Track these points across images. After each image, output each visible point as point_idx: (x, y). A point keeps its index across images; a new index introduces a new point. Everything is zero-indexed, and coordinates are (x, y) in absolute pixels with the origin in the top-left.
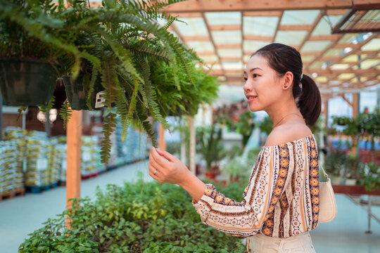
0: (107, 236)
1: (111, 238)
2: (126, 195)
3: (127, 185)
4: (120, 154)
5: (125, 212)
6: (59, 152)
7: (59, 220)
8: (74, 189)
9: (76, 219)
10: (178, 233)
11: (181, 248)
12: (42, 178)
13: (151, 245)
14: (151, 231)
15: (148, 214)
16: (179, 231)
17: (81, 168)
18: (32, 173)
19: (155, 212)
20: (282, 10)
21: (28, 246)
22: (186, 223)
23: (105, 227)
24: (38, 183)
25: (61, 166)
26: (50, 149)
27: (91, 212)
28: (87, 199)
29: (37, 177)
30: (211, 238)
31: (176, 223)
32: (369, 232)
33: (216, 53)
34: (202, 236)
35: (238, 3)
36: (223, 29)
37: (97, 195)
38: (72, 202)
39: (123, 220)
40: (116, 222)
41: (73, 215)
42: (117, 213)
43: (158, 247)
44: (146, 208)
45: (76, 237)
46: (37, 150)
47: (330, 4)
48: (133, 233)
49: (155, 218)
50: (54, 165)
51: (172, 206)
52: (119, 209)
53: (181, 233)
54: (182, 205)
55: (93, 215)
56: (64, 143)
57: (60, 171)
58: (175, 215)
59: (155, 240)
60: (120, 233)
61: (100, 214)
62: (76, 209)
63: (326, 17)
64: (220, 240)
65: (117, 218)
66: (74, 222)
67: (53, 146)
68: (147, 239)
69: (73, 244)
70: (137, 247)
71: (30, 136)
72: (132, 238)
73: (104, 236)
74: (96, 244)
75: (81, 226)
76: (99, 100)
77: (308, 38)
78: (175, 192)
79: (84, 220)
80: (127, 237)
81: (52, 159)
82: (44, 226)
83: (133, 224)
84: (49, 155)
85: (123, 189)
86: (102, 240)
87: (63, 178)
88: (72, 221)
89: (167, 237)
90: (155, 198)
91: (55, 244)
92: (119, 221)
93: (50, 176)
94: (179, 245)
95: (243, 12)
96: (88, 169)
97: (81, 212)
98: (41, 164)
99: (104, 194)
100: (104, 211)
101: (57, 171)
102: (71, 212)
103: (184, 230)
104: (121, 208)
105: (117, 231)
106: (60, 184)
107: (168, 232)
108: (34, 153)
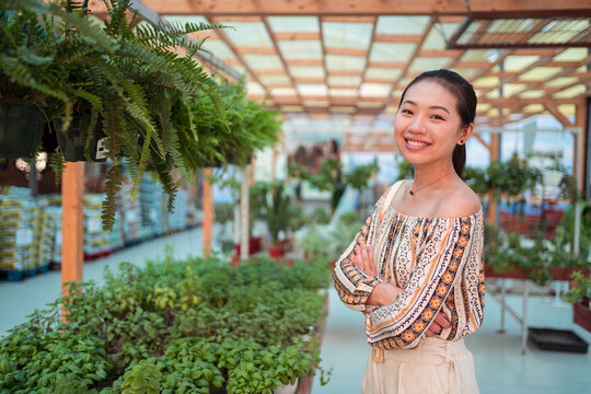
0: (118, 331)
1: (122, 334)
2: (146, 277)
3: (150, 265)
4: (145, 221)
5: (144, 300)
6: (50, 218)
7: (51, 311)
8: (74, 272)
9: (74, 310)
10: (215, 327)
11: (217, 345)
12: (24, 258)
13: (177, 342)
14: (179, 324)
15: (175, 303)
16: (217, 323)
17: (85, 242)
18: (8, 251)
19: (185, 299)
20: (375, 16)
21: (7, 345)
22: (227, 314)
23: (115, 320)
24: (18, 266)
25: (54, 239)
26: (36, 214)
27: (96, 300)
28: (91, 283)
29: (17, 256)
30: (260, 333)
31: (213, 313)
32: (502, 332)
33: (287, 72)
34: (248, 330)
35: (311, 3)
36: (293, 37)
37: (105, 277)
38: (69, 286)
39: (139, 310)
40: (131, 314)
41: (71, 304)
42: (132, 301)
43: (185, 344)
44: (172, 294)
45: (74, 334)
46: (16, 216)
47: (440, 9)
48: (154, 327)
49: (184, 307)
50: (44, 238)
51: (209, 291)
52: (135, 296)
53: (220, 326)
54: (223, 291)
55: (98, 304)
56: (59, 204)
57: (53, 249)
58: (214, 303)
59: (183, 336)
60: (135, 328)
61: (108, 302)
62: (75, 297)
63: (437, 25)
64: (272, 335)
65: (132, 308)
66: (72, 315)
67: (42, 209)
68: (172, 335)
69: (70, 342)
70: (158, 347)
71: (6, 194)
72: (152, 333)
73: (113, 332)
74: (102, 343)
75: (81, 318)
76: (101, 149)
77: (417, 54)
78: (216, 272)
79: (86, 311)
80: (146, 333)
81: (40, 229)
82: (28, 320)
83: (153, 316)
84: (35, 223)
85: (143, 271)
86: (110, 337)
87: (57, 259)
88: (69, 313)
89: (200, 332)
90: (185, 281)
91: (44, 342)
92: (134, 312)
93: (37, 256)
94: (215, 341)
95: (322, 17)
96: (95, 245)
97: (82, 300)
98: (23, 237)
99: (115, 277)
100: (113, 298)
101: (48, 248)
102: (68, 301)
103: (223, 323)
104: (138, 295)
105: (132, 325)
106: (53, 267)
107: (202, 325)
108: (11, 221)
